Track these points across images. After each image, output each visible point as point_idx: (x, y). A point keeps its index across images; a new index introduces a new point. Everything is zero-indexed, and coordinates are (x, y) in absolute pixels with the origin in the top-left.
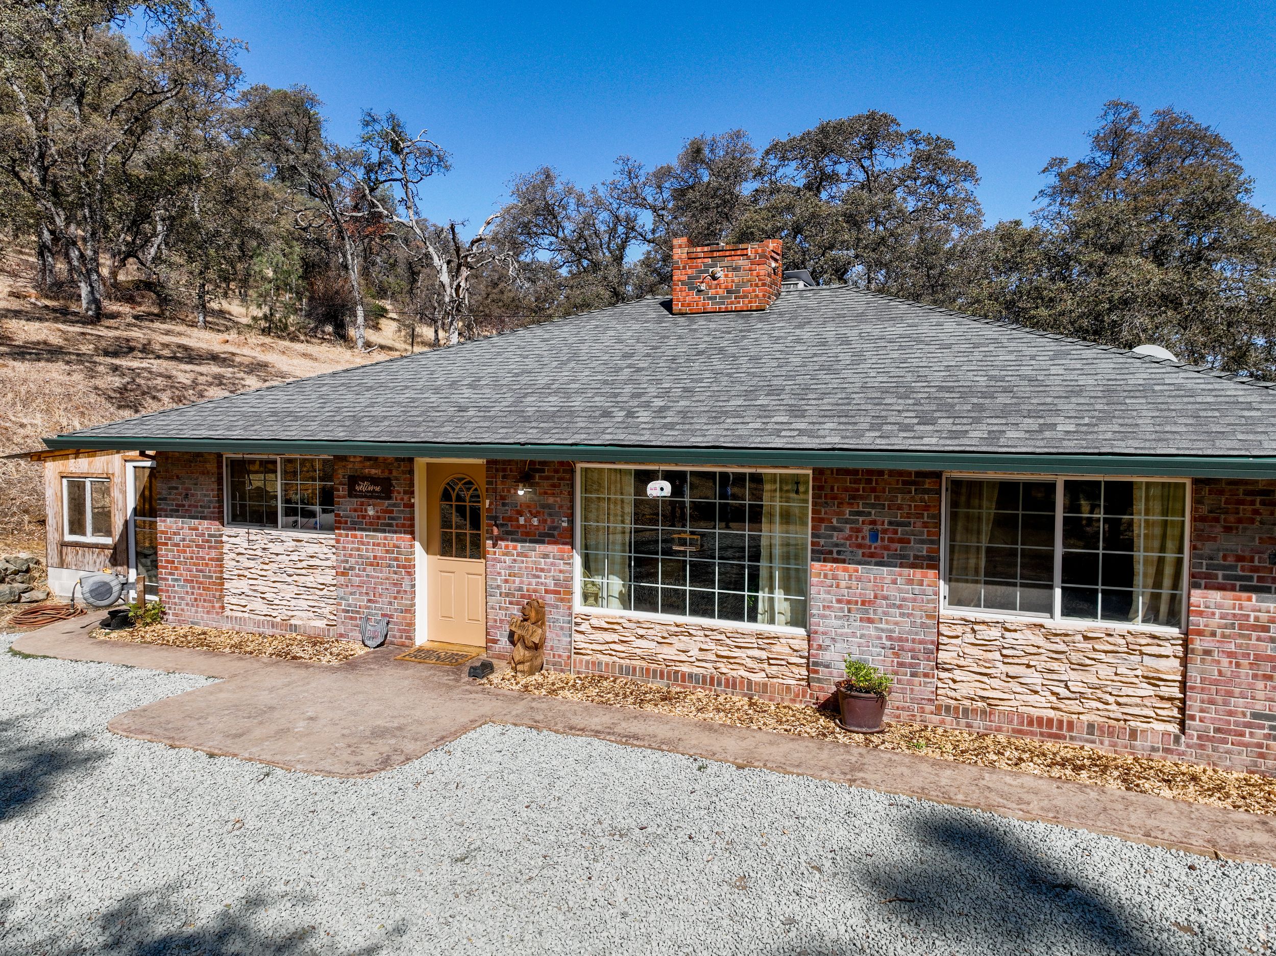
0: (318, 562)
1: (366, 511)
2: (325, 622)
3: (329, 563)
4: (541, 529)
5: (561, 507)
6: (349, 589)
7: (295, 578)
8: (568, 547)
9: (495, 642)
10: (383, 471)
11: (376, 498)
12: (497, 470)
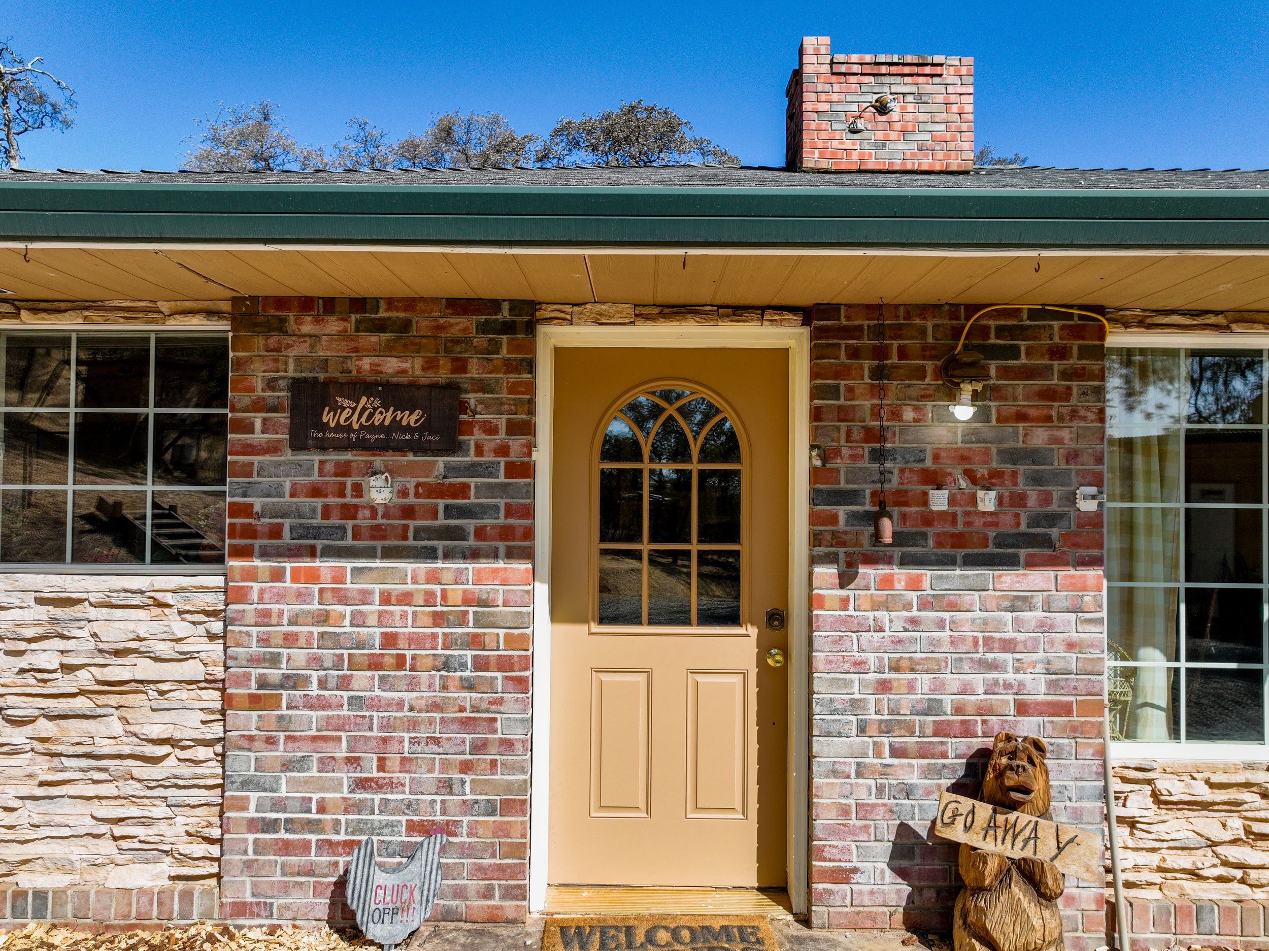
0: (145, 669)
1: (358, 490)
2: (167, 867)
3: (193, 670)
4: (1006, 524)
5: (1073, 456)
6: (280, 752)
7: (45, 727)
8: (1093, 574)
9: (843, 876)
10: (430, 365)
11: (401, 448)
12: (854, 353)
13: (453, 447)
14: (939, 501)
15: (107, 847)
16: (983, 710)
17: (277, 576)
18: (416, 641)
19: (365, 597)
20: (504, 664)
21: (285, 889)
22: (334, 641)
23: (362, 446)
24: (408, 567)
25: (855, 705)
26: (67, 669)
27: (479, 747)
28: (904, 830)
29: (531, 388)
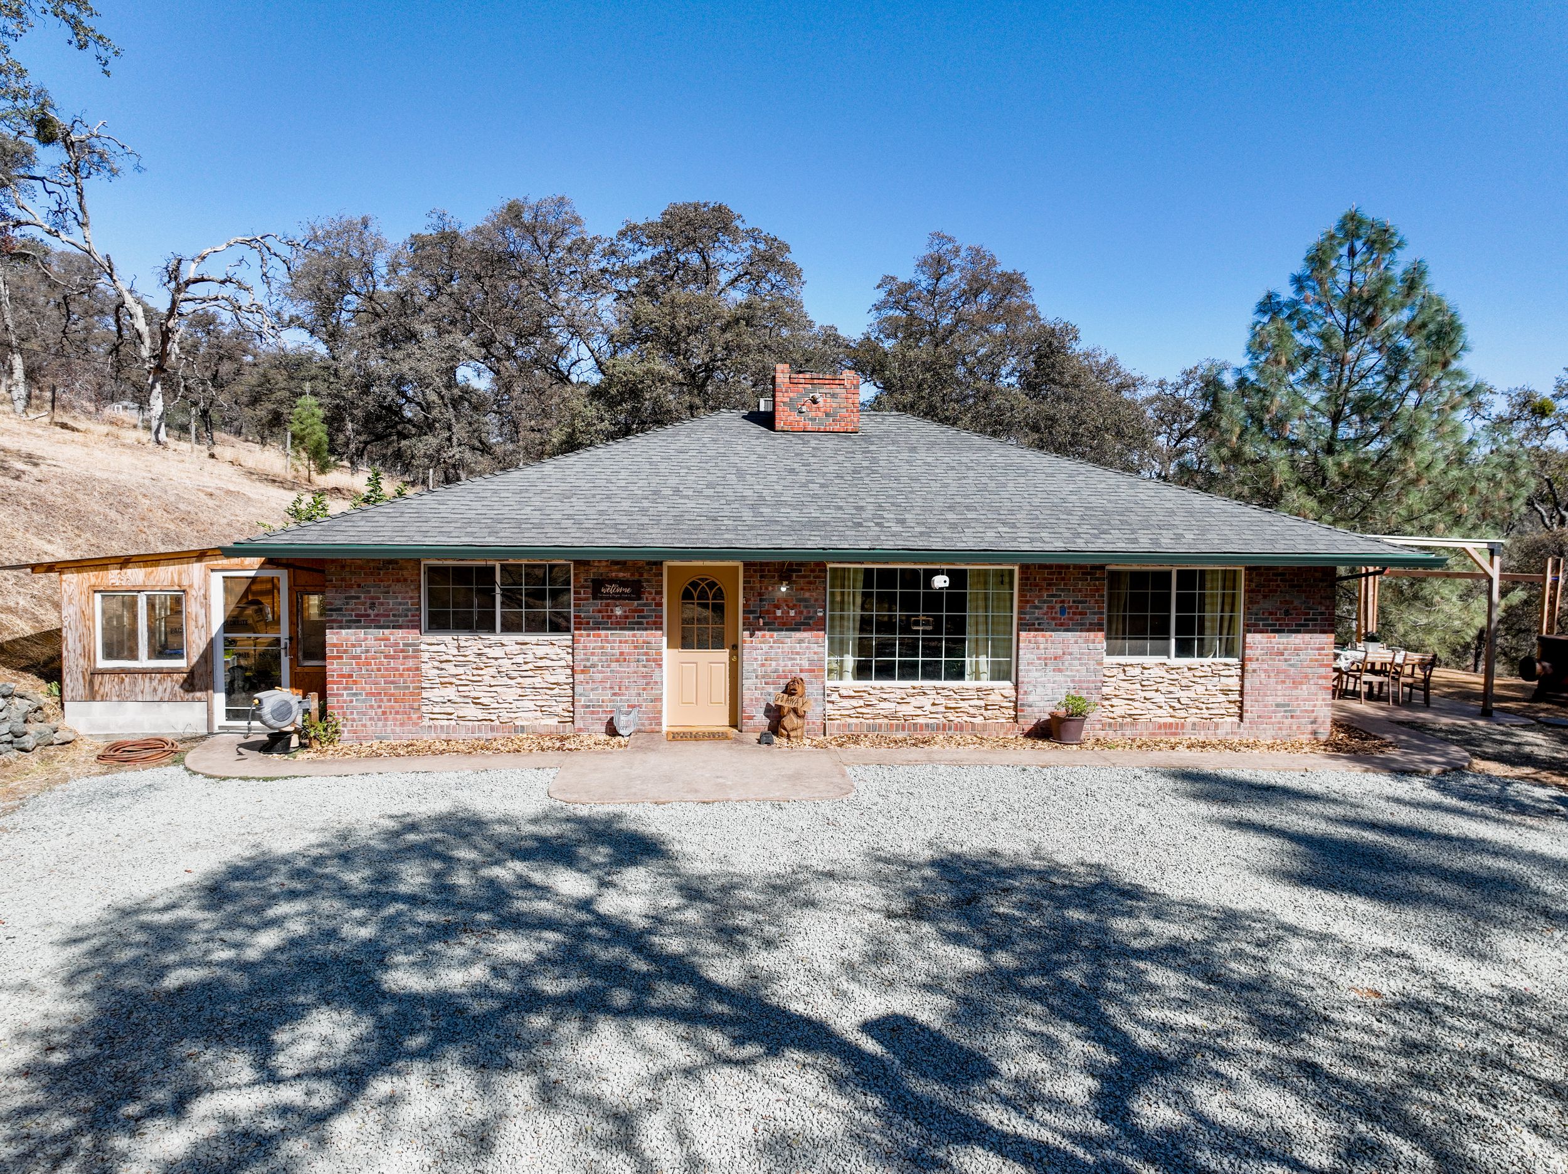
0: (548, 663)
1: (612, 611)
2: (557, 719)
3: (563, 663)
4: (798, 619)
5: (816, 600)
6: (590, 686)
7: (519, 680)
8: (822, 633)
9: (751, 718)
10: (632, 575)
11: (625, 599)
12: (755, 571)
13: (639, 598)
14: (779, 613)
15: (539, 714)
16: (790, 672)
17: (589, 636)
18: (629, 654)
19: (614, 641)
20: (655, 660)
21: (593, 724)
22: (606, 654)
23: (613, 598)
24: (627, 632)
25: (755, 670)
26: (526, 663)
27: (647, 684)
28: (768, 704)
29: (662, 581)
